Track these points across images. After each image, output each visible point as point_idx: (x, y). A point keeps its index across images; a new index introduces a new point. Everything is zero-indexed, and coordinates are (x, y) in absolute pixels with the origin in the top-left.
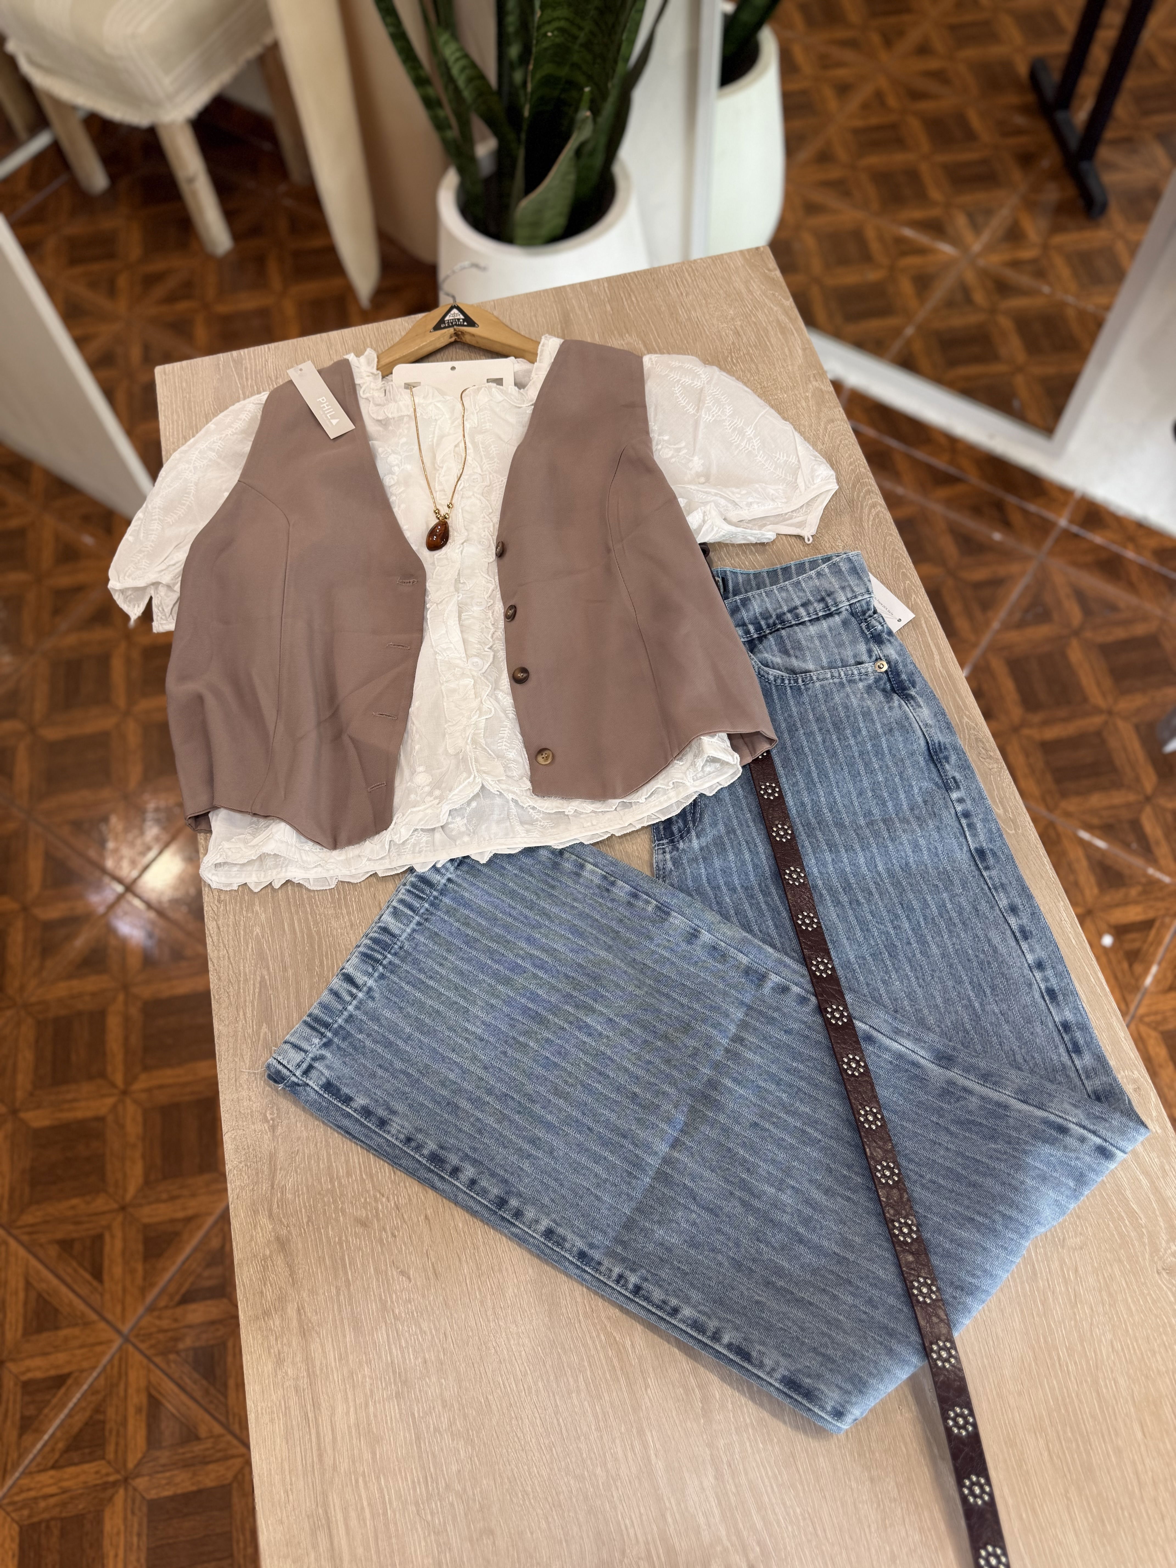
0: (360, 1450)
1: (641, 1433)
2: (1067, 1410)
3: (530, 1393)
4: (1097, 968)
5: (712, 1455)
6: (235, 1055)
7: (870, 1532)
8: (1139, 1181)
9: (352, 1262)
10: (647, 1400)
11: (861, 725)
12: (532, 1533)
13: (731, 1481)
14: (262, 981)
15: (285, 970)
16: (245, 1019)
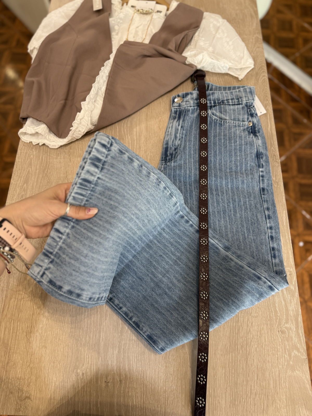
0: (15, 313)
1: (100, 332)
2: (235, 364)
3: (70, 311)
4: (290, 234)
5: (119, 345)
6: (14, 190)
7: (161, 382)
8: (282, 302)
10: (105, 323)
11: (238, 140)
12: (58, 351)
13: (122, 354)
14: (29, 171)
15: (36, 170)
16: (20, 181)
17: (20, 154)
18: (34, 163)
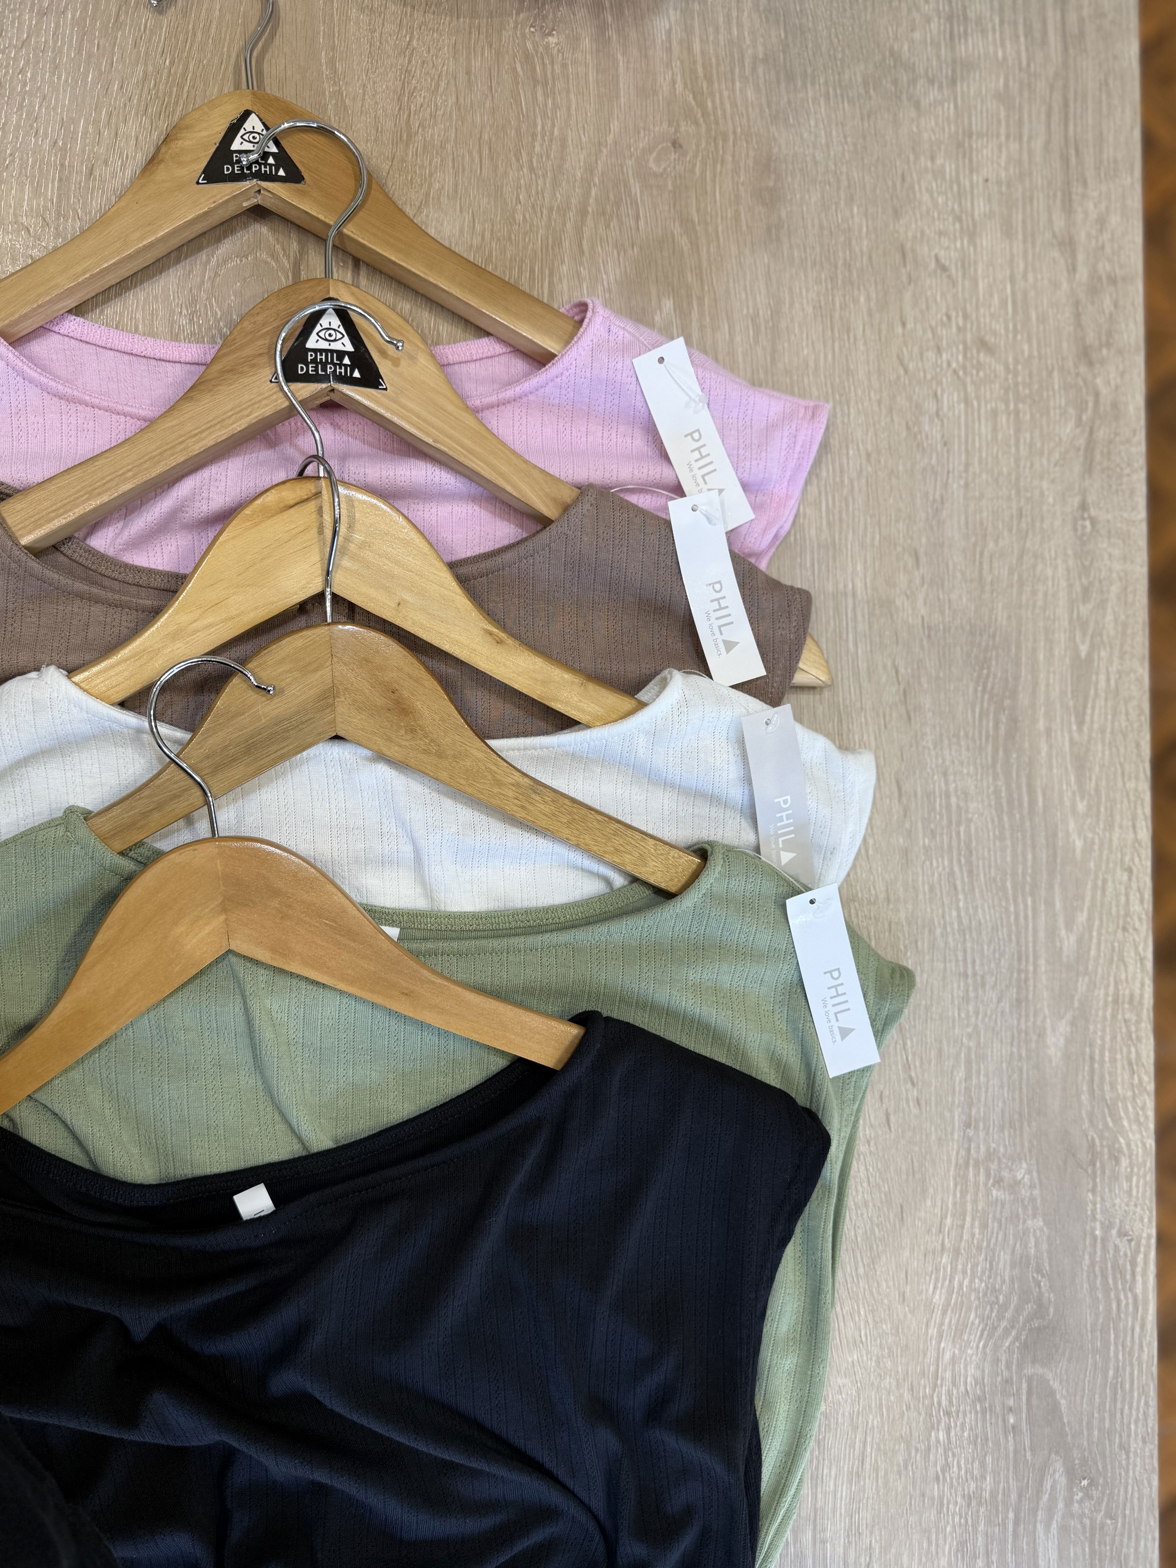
0: (1021, 95)
6: (1125, 625)
9: (1003, 303)
14: (1081, 723)
15: (1048, 731)
16: (1108, 674)
17: (1134, 819)
18: (1066, 769)
